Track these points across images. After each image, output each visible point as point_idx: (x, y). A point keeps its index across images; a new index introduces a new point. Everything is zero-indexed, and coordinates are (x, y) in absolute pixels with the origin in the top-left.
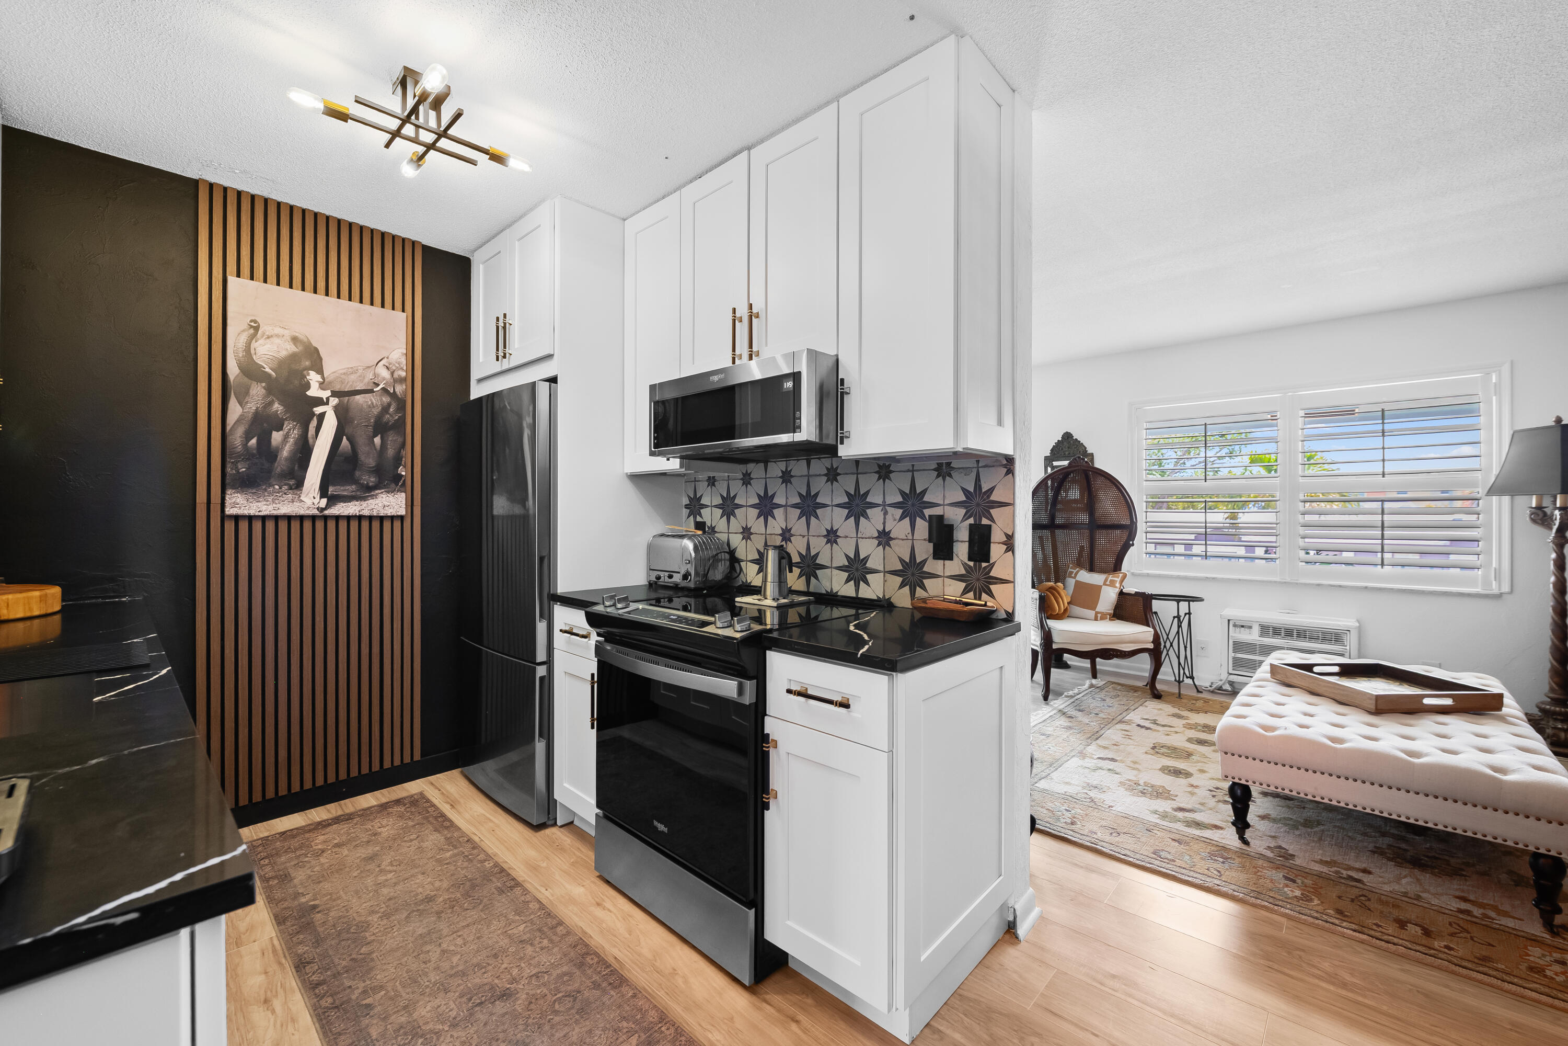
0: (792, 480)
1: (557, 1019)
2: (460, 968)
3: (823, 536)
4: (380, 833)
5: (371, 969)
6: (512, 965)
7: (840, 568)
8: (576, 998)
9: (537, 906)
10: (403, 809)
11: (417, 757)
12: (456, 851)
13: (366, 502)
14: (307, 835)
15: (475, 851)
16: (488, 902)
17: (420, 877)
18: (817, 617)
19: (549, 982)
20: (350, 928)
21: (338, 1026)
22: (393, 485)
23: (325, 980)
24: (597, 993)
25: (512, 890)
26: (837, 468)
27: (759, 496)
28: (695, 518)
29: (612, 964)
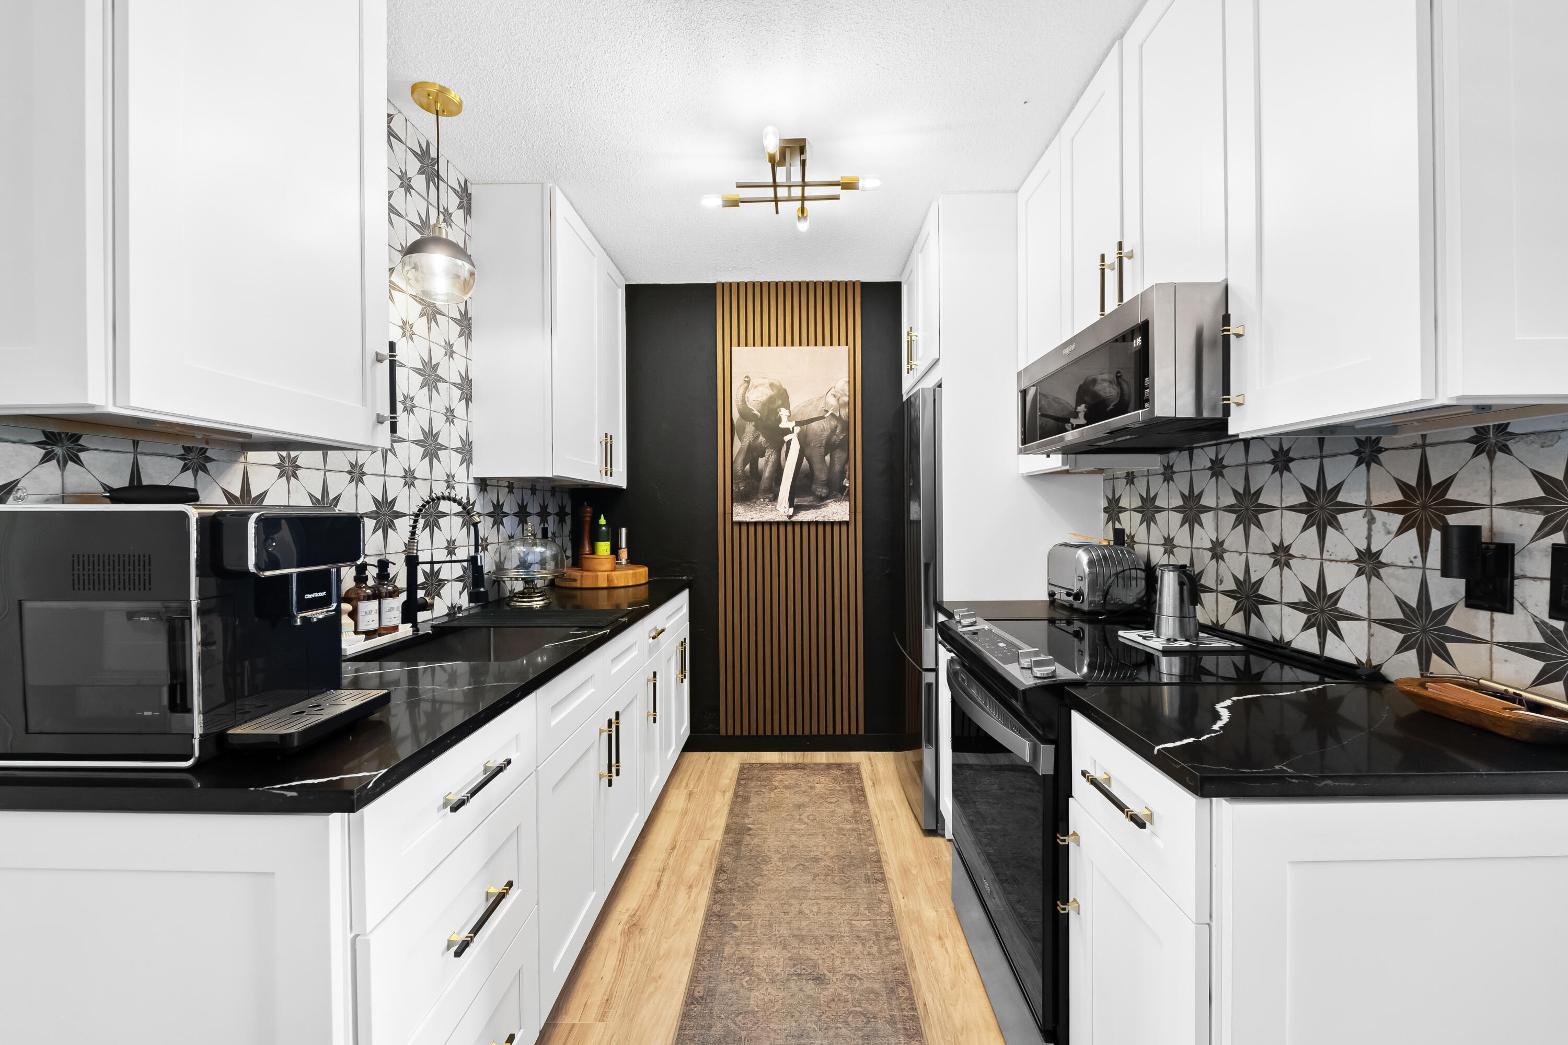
0: (1224, 471)
1: (844, 1031)
2: (803, 933)
3: (1268, 554)
4: (815, 788)
5: (752, 898)
6: (838, 954)
7: (1294, 606)
8: (869, 1021)
9: (887, 910)
10: (839, 774)
11: (861, 732)
12: (855, 826)
13: (820, 510)
14: (774, 771)
15: (868, 833)
16: (852, 885)
17: (820, 837)
18: (1260, 675)
19: (857, 990)
20: (758, 857)
21: (712, 932)
22: (840, 495)
23: (724, 890)
24: (890, 1030)
25: (876, 883)
26: (1289, 450)
27: (1183, 495)
28: (1114, 524)
29: (918, 1009)
